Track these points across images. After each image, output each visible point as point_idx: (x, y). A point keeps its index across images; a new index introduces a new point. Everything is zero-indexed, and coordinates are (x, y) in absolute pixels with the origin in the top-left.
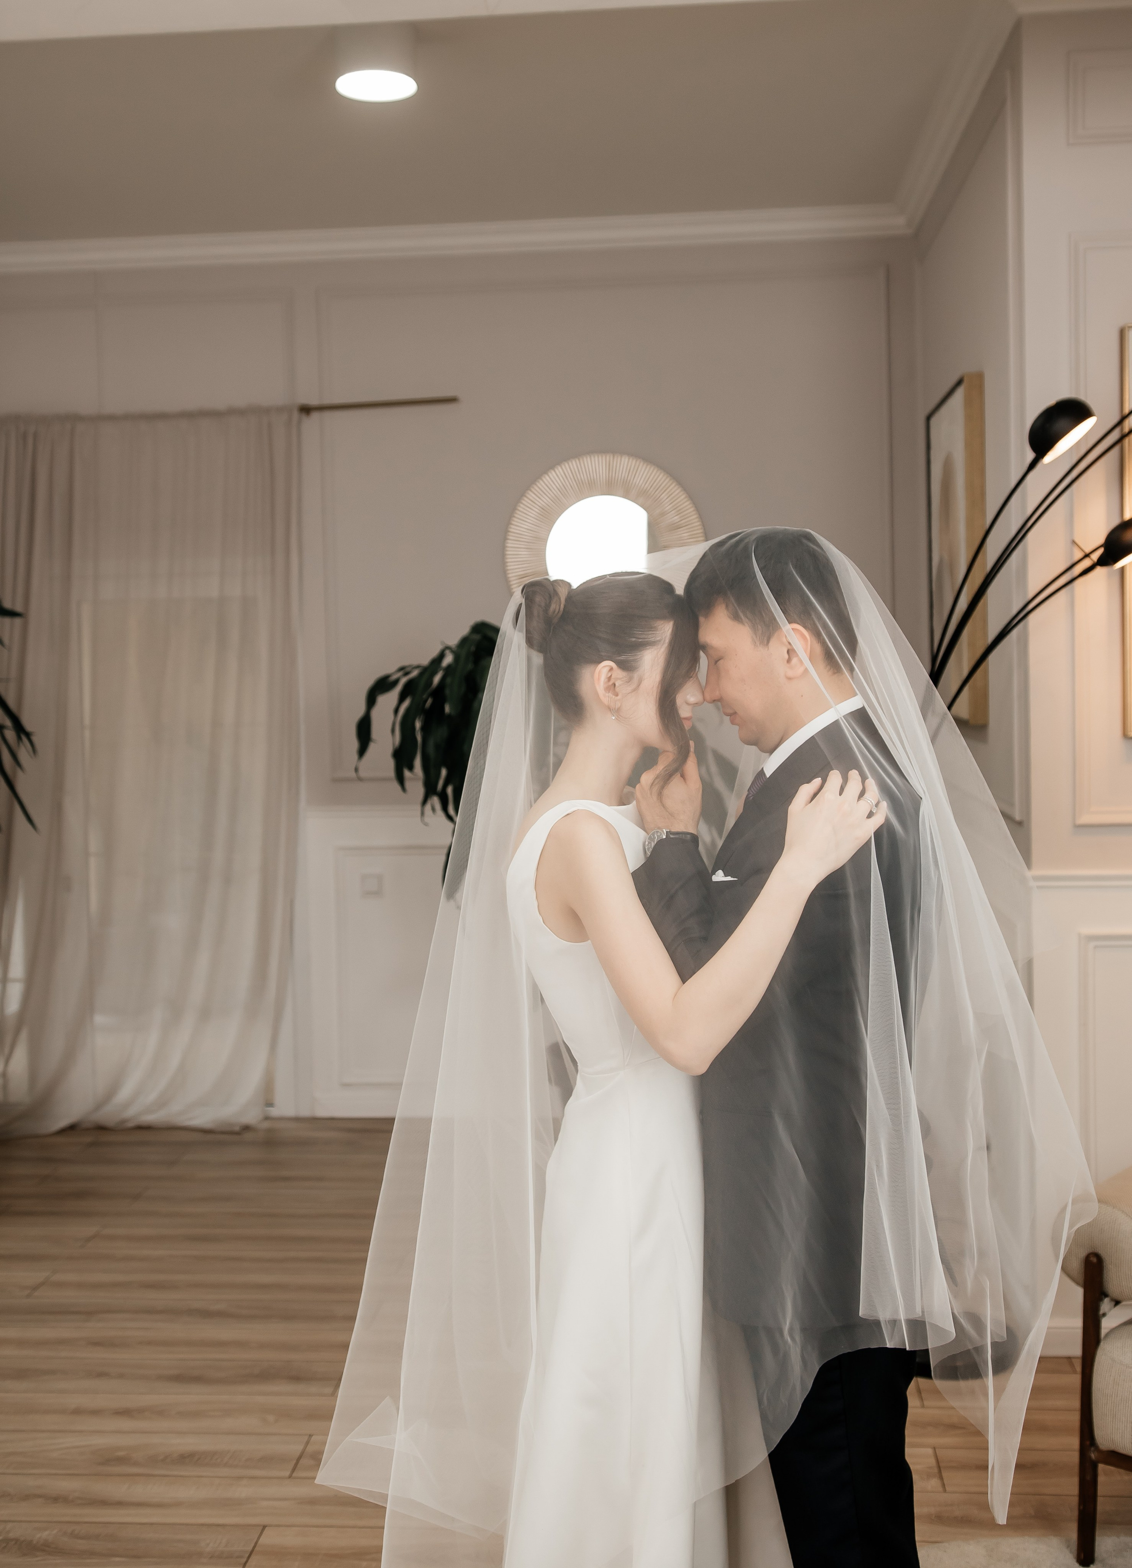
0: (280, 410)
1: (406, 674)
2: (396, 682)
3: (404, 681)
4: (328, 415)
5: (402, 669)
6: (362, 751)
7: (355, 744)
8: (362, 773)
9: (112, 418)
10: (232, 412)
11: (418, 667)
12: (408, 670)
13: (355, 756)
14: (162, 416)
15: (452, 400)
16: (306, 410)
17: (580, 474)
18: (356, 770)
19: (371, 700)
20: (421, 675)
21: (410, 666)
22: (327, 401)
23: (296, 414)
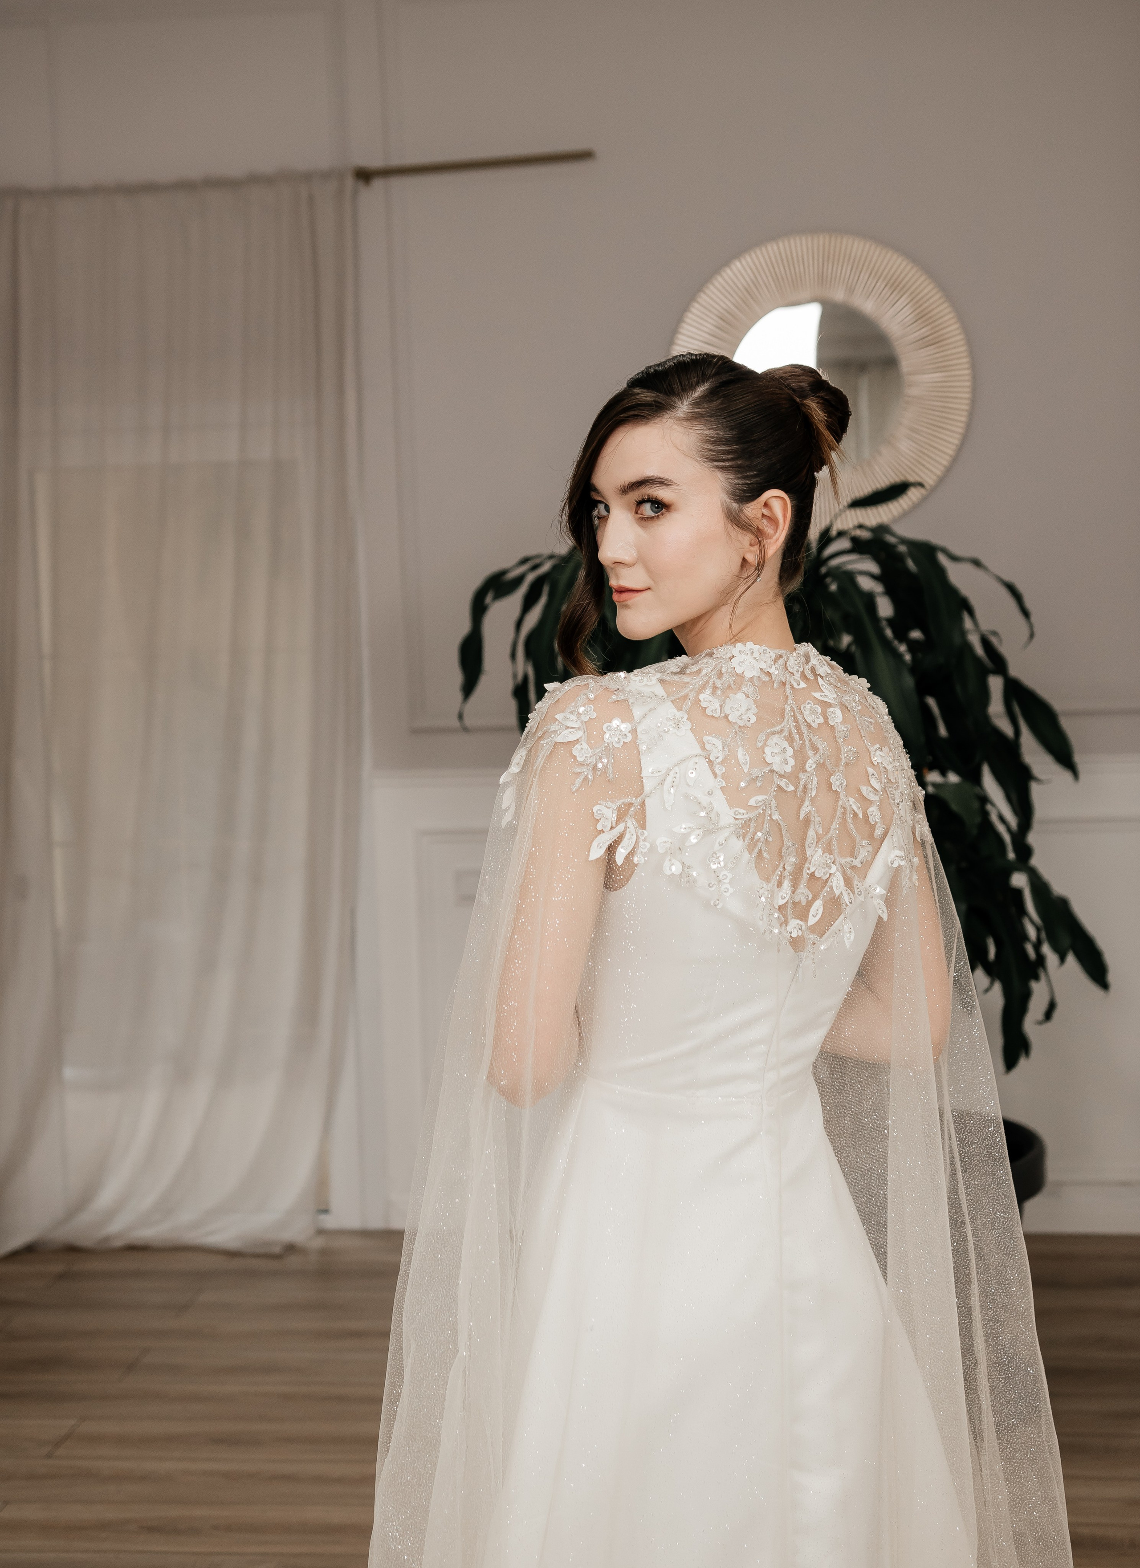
0: (326, 175)
1: (535, 567)
2: (519, 580)
3: (531, 578)
4: (396, 183)
5: (524, 561)
6: (469, 687)
7: (457, 677)
8: (468, 721)
9: (74, 192)
10: (254, 180)
11: (551, 557)
12: (537, 561)
13: (459, 695)
14: (150, 188)
15: (584, 156)
16: (365, 176)
17: (779, 267)
18: (460, 716)
19: (479, 608)
20: (555, 568)
21: (538, 556)
22: (396, 161)
23: (350, 182)
